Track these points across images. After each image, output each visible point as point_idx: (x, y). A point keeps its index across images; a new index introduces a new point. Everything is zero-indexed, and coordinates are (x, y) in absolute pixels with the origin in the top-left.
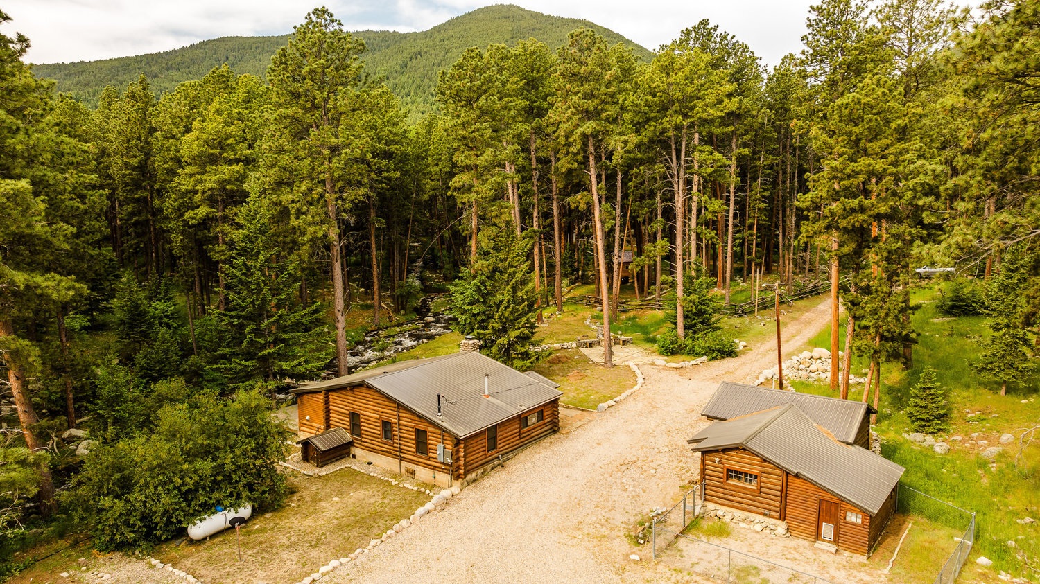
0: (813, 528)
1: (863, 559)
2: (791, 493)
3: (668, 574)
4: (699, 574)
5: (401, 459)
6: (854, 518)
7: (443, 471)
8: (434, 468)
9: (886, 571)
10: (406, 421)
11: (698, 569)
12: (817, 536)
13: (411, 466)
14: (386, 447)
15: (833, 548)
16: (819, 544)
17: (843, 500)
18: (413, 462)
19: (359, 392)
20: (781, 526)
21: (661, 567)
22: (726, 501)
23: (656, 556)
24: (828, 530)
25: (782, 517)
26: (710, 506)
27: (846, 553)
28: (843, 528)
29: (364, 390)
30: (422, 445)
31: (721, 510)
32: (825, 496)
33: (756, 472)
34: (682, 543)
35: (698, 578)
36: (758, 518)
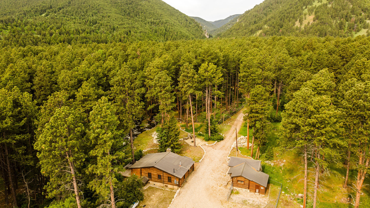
0: (255, 190)
1: (264, 195)
2: (250, 184)
3: (231, 204)
4: (237, 203)
5: (164, 183)
6: (262, 188)
7: (175, 185)
8: (173, 185)
9: (268, 197)
10: (165, 175)
11: (236, 202)
12: (255, 192)
13: (166, 185)
14: (159, 181)
15: (258, 194)
16: (256, 193)
17: (260, 185)
18: (167, 184)
19: (151, 169)
20: (248, 191)
21: (229, 202)
22: (237, 186)
23: (228, 200)
24: (257, 190)
25: (249, 189)
26: (234, 187)
27: (261, 195)
28: (260, 190)
29: (153, 168)
30: (170, 180)
31: (236, 188)
32: (257, 184)
33: (244, 180)
34: (231, 197)
35: (237, 204)
36: (244, 189)
